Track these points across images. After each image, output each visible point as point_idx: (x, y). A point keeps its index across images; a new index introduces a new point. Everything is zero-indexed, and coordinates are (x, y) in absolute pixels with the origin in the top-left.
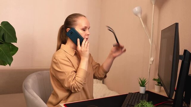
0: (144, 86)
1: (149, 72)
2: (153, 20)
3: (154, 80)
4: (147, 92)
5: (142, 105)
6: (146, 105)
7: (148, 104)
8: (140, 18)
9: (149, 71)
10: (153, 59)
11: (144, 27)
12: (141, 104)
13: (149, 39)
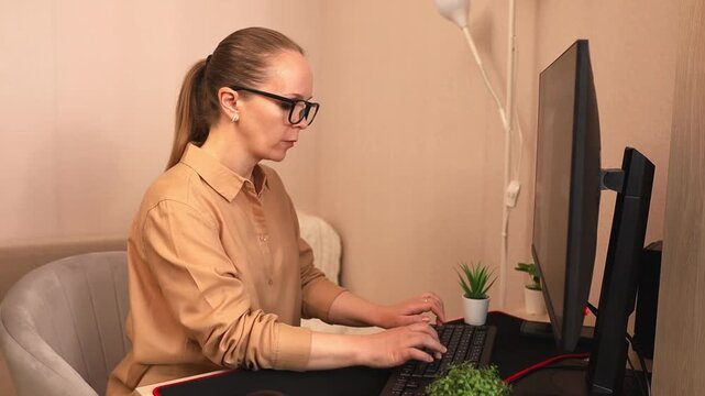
0: (481, 297)
1: (506, 238)
2: (511, 35)
3: (523, 268)
4: (494, 318)
5: (456, 382)
6: (471, 382)
7: (479, 377)
8: (462, 29)
9: (504, 234)
10: (517, 188)
11: (479, 62)
12: (453, 377)
13: (502, 111)
